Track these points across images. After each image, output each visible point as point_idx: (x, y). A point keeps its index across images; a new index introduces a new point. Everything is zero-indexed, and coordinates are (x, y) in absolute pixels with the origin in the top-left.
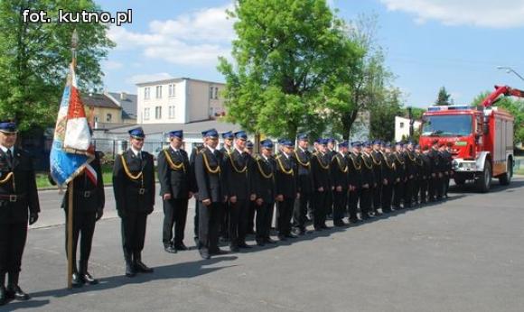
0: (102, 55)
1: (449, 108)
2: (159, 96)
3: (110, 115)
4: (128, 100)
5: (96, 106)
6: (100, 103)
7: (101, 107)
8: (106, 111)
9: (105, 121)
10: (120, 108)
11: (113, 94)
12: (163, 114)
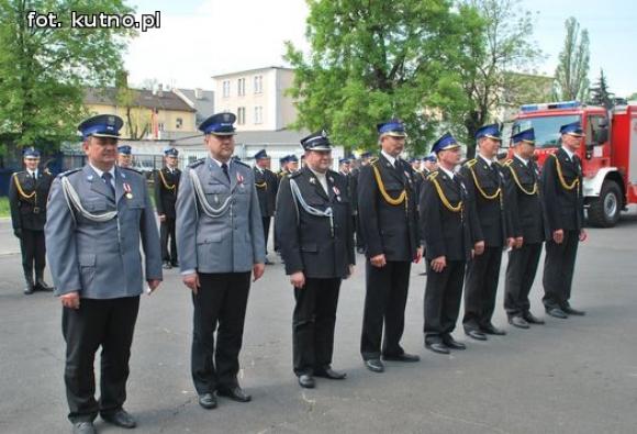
0: (122, 47)
1: (550, 107)
2: (241, 92)
3: (180, 121)
4: (204, 99)
5: (161, 109)
6: (167, 104)
7: (167, 109)
8: (175, 116)
9: (174, 129)
10: (193, 111)
11: (185, 91)
12: (247, 118)
